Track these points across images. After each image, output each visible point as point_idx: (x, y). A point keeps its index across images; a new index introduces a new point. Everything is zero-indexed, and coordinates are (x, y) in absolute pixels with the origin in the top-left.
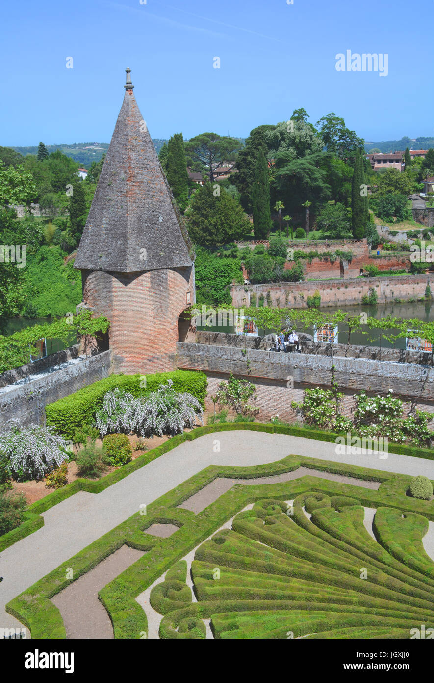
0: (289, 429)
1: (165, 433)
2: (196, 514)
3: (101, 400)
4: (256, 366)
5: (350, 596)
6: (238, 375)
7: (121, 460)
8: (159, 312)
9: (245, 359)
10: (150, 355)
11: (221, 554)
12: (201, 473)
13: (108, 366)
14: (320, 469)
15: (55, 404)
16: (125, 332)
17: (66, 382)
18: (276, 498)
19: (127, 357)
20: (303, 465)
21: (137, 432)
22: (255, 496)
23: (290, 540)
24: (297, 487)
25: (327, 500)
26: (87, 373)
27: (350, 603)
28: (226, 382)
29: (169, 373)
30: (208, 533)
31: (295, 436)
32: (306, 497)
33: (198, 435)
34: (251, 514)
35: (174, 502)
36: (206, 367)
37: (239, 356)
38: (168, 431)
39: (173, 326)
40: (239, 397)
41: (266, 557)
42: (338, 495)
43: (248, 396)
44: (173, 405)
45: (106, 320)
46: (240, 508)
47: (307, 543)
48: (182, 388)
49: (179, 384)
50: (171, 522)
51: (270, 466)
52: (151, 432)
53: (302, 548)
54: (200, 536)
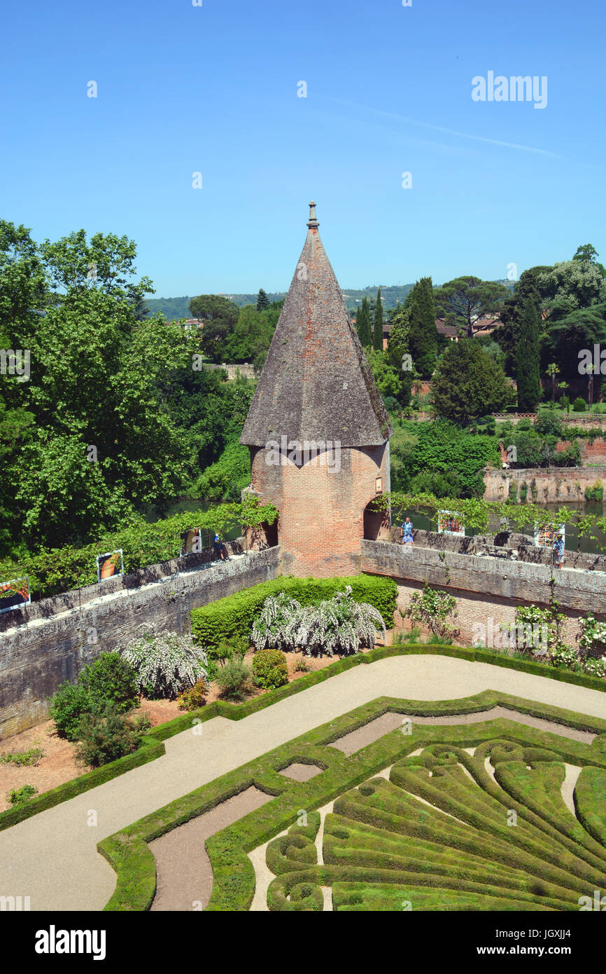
0: (494, 657)
1: (335, 653)
2: (348, 756)
3: (260, 606)
4: (456, 574)
5: (517, 877)
6: (435, 585)
7: (273, 682)
8: (340, 501)
9: (443, 564)
10: (327, 555)
11: (365, 808)
12: (368, 705)
13: (275, 565)
14: (521, 710)
15: (203, 609)
16: (298, 524)
17: (218, 582)
18: (454, 744)
19: (298, 555)
20: (500, 704)
21: (302, 648)
22: (428, 739)
23: (457, 799)
24: (484, 732)
25: (519, 751)
26: (247, 573)
27: (515, 886)
28: (420, 592)
29: (350, 576)
30: (357, 780)
31: (502, 666)
32: (493, 745)
33: (376, 657)
34: (416, 761)
35: (323, 739)
36: (396, 573)
37: (436, 560)
38: (339, 650)
39: (357, 520)
40: (436, 612)
41: (421, 817)
42: (536, 746)
43: (446, 612)
44: (348, 618)
45: (275, 509)
46: (405, 752)
47: (478, 804)
48: (365, 598)
49: (359, 592)
50: (315, 763)
51: (457, 702)
52: (318, 650)
53: (469, 811)
54: (345, 783)
